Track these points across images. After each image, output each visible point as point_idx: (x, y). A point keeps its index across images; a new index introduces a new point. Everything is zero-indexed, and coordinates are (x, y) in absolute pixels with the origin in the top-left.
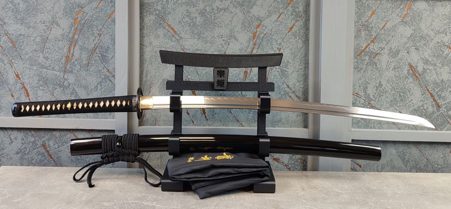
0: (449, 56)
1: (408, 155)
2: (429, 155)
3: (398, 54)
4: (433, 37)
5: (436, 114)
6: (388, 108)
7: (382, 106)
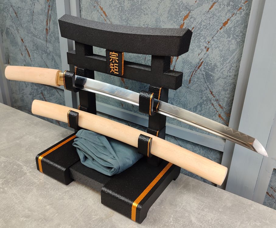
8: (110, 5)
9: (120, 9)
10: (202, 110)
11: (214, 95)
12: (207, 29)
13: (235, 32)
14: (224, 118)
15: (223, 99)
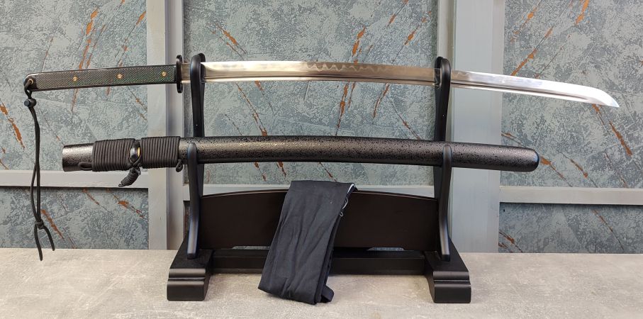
1: (583, 224)
2: (614, 224)
3: (569, 74)
4: (621, 49)
5: (625, 164)
6: (554, 155)
7: (545, 151)
8: (243, 29)
9: (261, 33)
12: (388, 46)
13: (423, 45)
15: (422, 129)
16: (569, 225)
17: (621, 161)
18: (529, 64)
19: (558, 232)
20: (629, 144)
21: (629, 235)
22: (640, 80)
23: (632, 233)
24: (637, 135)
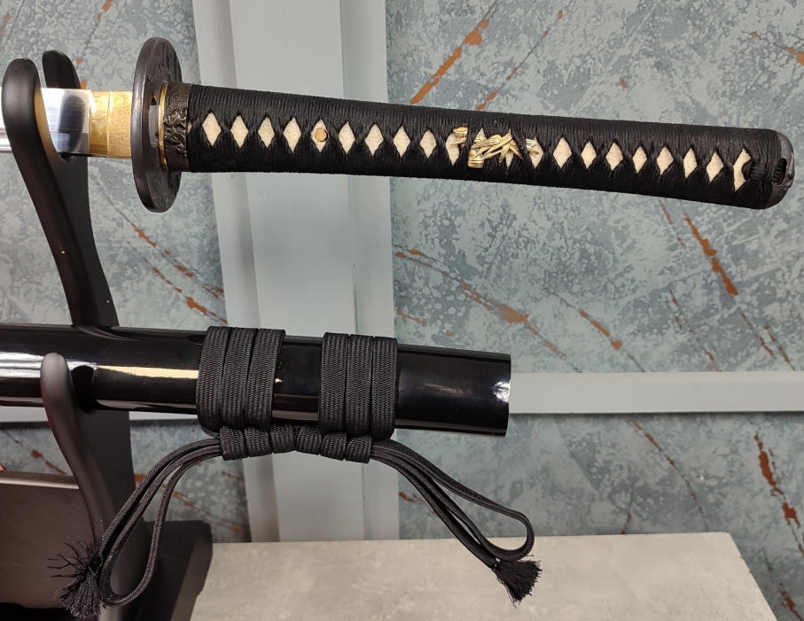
0: (795, 91)
1: (604, 451)
2: (679, 450)
3: (583, 89)
4: (734, 11)
5: (718, 317)
6: (537, 300)
7: (511, 292)
10: (126, 301)
11: (151, 240)
12: (57, 14)
13: (158, 12)
14: (208, 305)
15: (186, 245)
16: (572, 455)
17: (708, 311)
18: (468, 61)
19: (545, 470)
20: (732, 269)
21: (712, 472)
22: (778, 100)
23: (719, 468)
24: (753, 247)
